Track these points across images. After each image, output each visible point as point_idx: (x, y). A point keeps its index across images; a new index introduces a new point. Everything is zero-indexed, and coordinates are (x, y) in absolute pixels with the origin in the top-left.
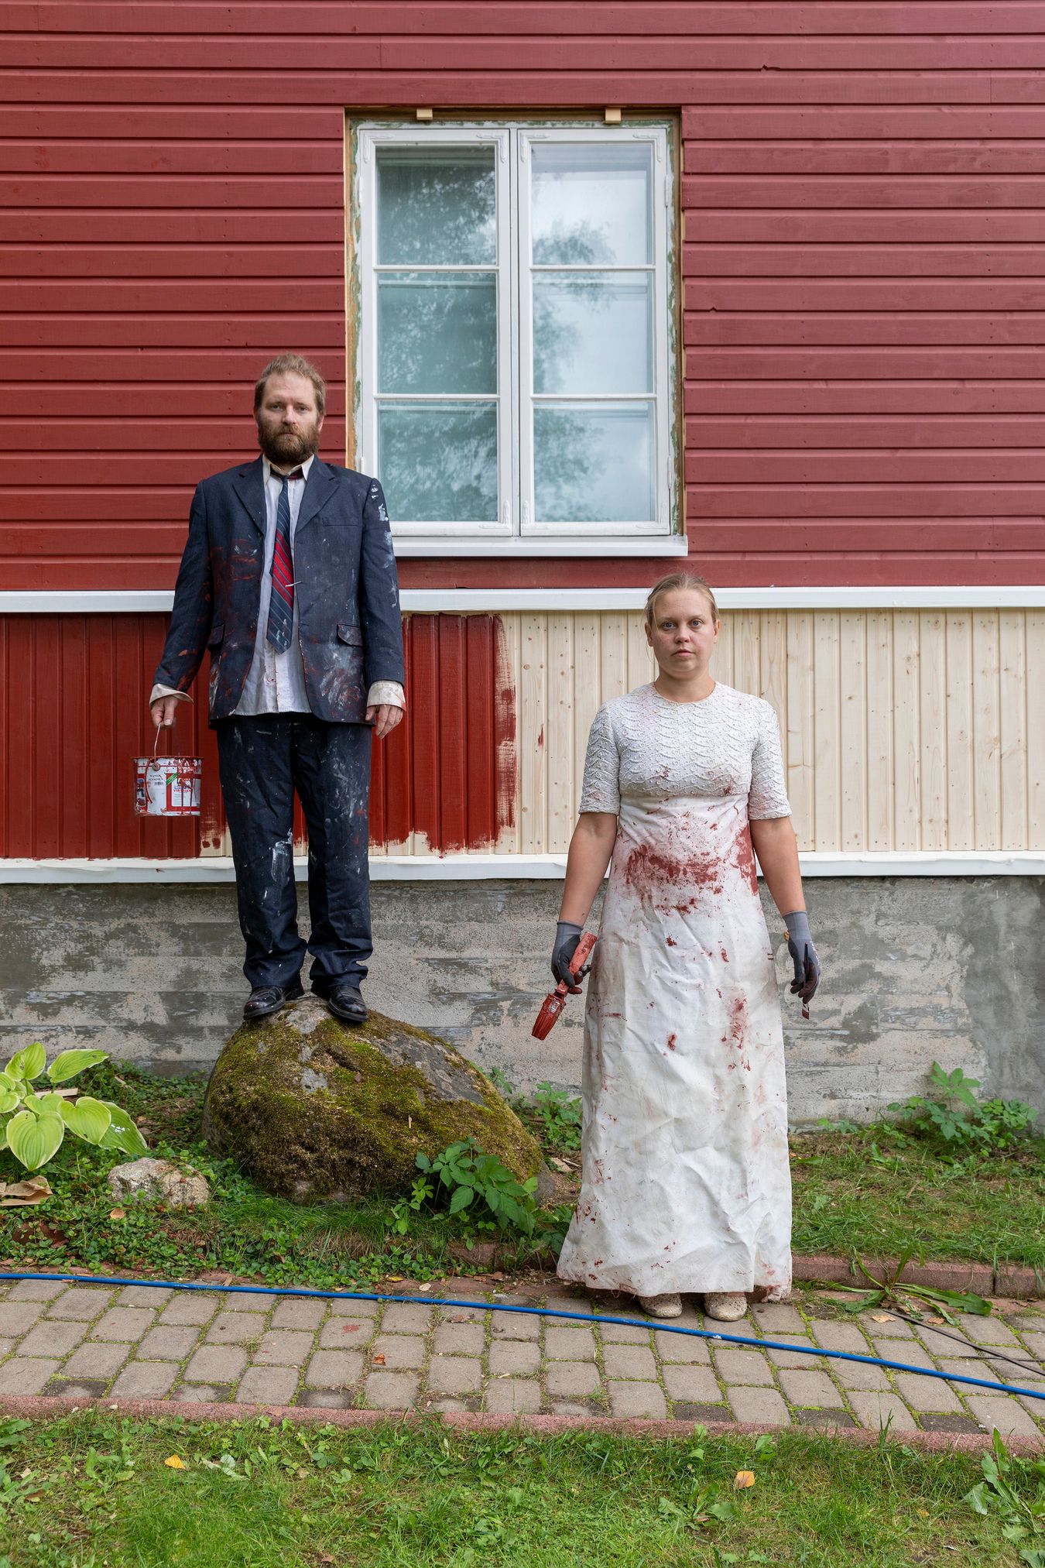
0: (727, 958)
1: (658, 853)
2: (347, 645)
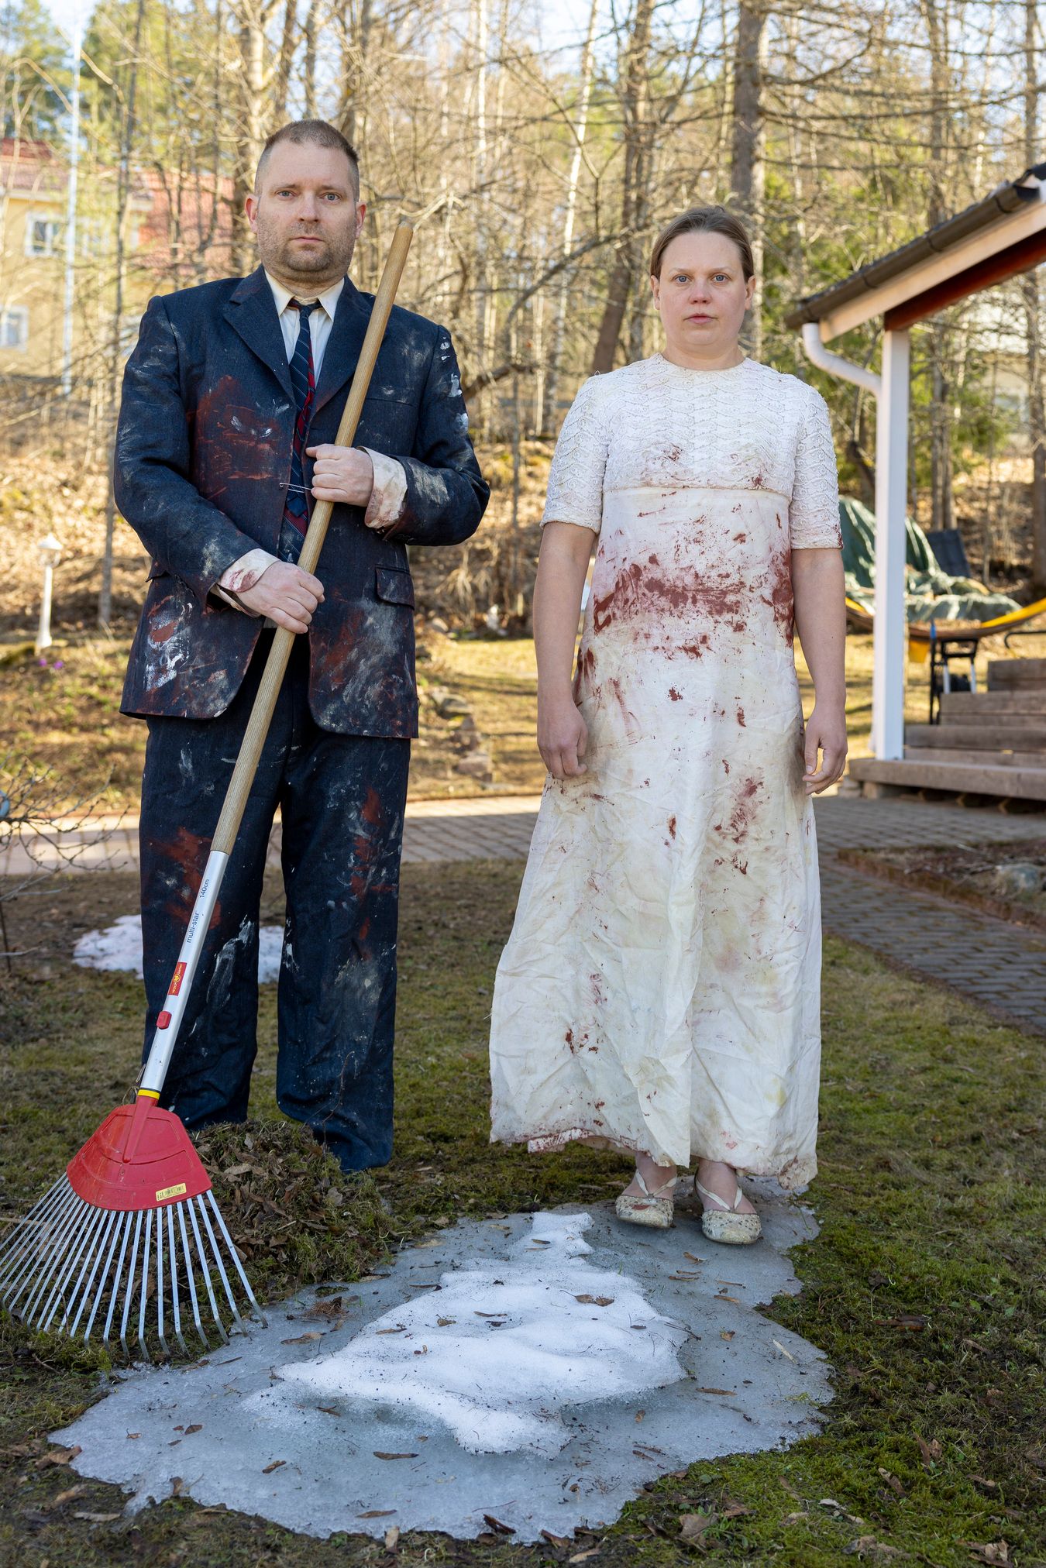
0: (744, 721)
2: (387, 603)
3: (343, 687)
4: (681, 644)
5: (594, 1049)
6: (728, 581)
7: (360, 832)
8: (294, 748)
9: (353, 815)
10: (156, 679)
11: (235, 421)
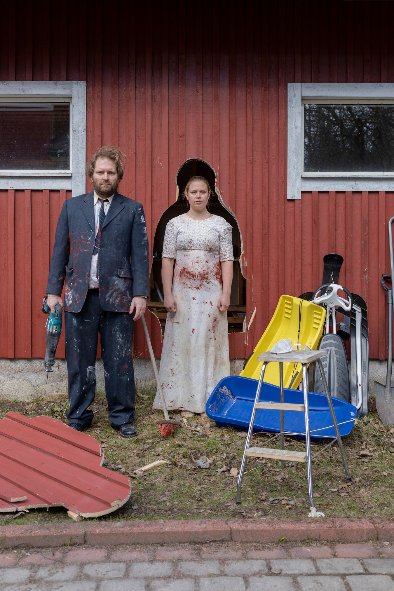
0: (212, 304)
1: (188, 270)
2: (122, 278)
3: (109, 300)
4: (195, 286)
5: (170, 388)
6: (205, 272)
7: (120, 340)
8: (101, 317)
9: (118, 336)
10: (68, 303)
11: (82, 237)
